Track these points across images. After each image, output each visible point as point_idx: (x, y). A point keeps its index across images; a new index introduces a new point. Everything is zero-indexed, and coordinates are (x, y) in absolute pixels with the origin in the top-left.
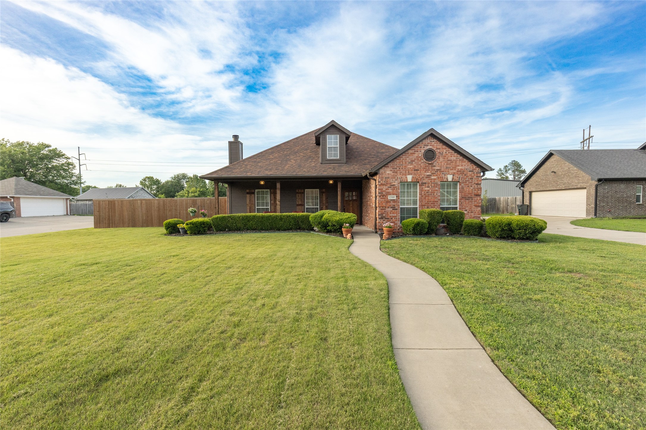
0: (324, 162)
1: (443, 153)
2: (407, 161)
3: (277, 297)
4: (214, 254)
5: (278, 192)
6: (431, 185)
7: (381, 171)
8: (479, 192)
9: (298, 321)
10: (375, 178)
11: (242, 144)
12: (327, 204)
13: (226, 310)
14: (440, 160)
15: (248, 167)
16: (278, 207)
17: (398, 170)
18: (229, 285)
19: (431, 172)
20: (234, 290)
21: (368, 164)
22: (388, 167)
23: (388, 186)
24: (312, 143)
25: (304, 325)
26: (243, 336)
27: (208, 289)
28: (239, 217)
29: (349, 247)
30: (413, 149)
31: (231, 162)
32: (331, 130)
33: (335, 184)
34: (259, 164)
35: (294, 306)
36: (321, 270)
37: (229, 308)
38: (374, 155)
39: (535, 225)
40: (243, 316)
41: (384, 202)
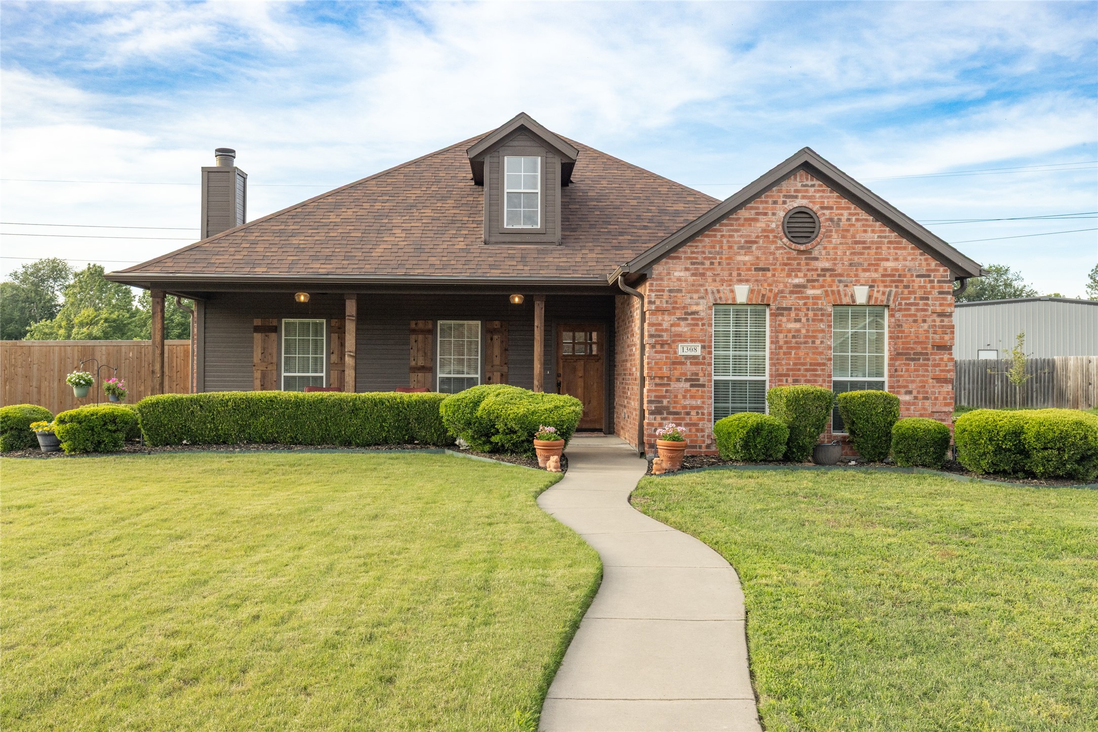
0: (493, 239)
1: (840, 220)
2: (735, 243)
3: (296, 603)
4: (140, 506)
5: (351, 327)
6: (806, 315)
7: (658, 269)
8: (947, 337)
9: (334, 646)
10: (640, 290)
11: (244, 177)
12: (505, 369)
13: (157, 625)
14: (830, 242)
15: (260, 248)
16: (350, 375)
17: (707, 269)
18: (172, 574)
19: (805, 275)
20: (184, 585)
21: (626, 248)
22: (679, 258)
23: (679, 314)
24: (465, 178)
25: (346, 655)
26: (192, 676)
27: (115, 583)
28: (224, 403)
29: (542, 491)
30: (752, 208)
31: (207, 232)
32: (520, 142)
33: (529, 304)
34: (295, 241)
35: (335, 618)
36: (434, 545)
37: (163, 622)
38: (651, 221)
39: (1086, 437)
40: (200, 637)
41: (666, 364)
